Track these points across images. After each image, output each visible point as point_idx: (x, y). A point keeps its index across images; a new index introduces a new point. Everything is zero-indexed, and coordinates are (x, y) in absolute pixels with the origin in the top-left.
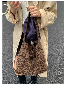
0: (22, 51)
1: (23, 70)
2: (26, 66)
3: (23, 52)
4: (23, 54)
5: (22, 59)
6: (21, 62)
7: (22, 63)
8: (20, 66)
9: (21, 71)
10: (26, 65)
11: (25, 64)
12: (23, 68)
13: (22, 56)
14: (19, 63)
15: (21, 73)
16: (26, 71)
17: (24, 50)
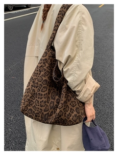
0: (41, 65)
1: (34, 105)
2: (40, 97)
4: (40, 72)
5: (36, 81)
6: (33, 88)
7: (35, 89)
8: (30, 95)
9: (29, 108)
10: (42, 95)
11: (40, 92)
12: (34, 101)
14: (29, 89)
15: (30, 112)
16: (39, 110)
17: (44, 63)
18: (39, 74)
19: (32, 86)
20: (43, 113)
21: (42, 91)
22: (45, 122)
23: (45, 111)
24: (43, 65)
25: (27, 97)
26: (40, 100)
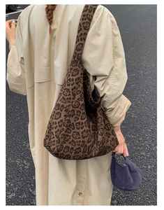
0: (73, 87)
1: (71, 140)
2: (81, 126)
3: (75, 87)
4: (74, 95)
5: (71, 108)
6: (67, 118)
7: (71, 118)
8: (65, 128)
9: (65, 145)
10: (82, 123)
11: (79, 120)
12: (71, 135)
13: (71, 100)
14: (62, 121)
15: (66, 150)
16: (81, 143)
17: (77, 84)
18: (74, 99)
19: (65, 116)
20: (86, 146)
21: (81, 119)
22: (89, 156)
23: (88, 142)
24: (77, 86)
25: (61, 132)
26: (81, 131)
